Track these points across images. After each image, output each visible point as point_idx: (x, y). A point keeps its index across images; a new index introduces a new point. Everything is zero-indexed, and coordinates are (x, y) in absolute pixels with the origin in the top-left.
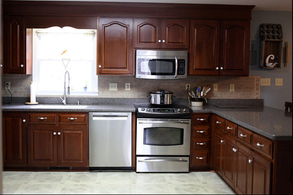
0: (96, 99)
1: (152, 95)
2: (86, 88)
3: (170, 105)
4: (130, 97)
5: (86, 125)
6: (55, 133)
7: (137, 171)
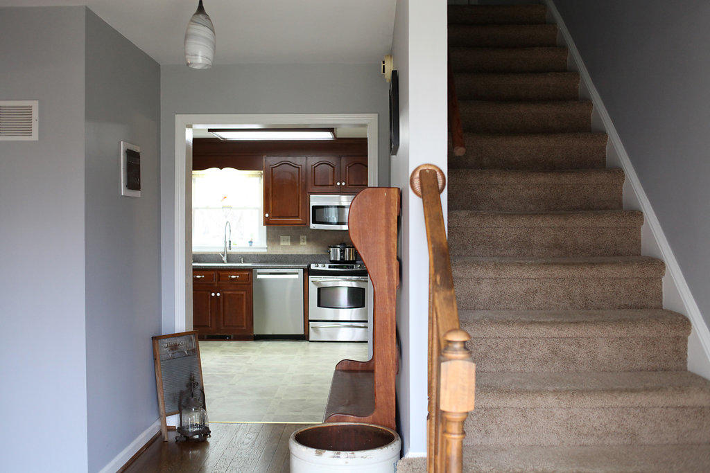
0: (264, 256)
1: (331, 249)
2: (251, 242)
3: (353, 261)
4: (306, 253)
5: (250, 284)
6: (213, 294)
7: (311, 339)
